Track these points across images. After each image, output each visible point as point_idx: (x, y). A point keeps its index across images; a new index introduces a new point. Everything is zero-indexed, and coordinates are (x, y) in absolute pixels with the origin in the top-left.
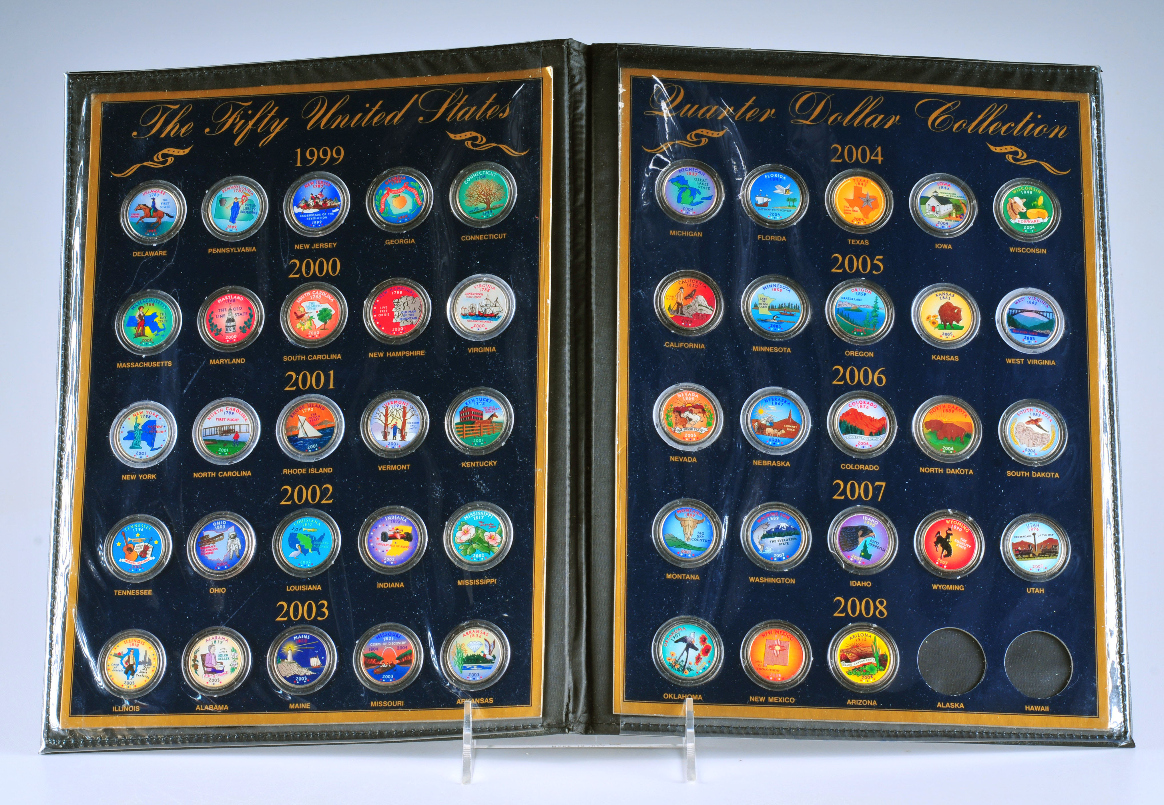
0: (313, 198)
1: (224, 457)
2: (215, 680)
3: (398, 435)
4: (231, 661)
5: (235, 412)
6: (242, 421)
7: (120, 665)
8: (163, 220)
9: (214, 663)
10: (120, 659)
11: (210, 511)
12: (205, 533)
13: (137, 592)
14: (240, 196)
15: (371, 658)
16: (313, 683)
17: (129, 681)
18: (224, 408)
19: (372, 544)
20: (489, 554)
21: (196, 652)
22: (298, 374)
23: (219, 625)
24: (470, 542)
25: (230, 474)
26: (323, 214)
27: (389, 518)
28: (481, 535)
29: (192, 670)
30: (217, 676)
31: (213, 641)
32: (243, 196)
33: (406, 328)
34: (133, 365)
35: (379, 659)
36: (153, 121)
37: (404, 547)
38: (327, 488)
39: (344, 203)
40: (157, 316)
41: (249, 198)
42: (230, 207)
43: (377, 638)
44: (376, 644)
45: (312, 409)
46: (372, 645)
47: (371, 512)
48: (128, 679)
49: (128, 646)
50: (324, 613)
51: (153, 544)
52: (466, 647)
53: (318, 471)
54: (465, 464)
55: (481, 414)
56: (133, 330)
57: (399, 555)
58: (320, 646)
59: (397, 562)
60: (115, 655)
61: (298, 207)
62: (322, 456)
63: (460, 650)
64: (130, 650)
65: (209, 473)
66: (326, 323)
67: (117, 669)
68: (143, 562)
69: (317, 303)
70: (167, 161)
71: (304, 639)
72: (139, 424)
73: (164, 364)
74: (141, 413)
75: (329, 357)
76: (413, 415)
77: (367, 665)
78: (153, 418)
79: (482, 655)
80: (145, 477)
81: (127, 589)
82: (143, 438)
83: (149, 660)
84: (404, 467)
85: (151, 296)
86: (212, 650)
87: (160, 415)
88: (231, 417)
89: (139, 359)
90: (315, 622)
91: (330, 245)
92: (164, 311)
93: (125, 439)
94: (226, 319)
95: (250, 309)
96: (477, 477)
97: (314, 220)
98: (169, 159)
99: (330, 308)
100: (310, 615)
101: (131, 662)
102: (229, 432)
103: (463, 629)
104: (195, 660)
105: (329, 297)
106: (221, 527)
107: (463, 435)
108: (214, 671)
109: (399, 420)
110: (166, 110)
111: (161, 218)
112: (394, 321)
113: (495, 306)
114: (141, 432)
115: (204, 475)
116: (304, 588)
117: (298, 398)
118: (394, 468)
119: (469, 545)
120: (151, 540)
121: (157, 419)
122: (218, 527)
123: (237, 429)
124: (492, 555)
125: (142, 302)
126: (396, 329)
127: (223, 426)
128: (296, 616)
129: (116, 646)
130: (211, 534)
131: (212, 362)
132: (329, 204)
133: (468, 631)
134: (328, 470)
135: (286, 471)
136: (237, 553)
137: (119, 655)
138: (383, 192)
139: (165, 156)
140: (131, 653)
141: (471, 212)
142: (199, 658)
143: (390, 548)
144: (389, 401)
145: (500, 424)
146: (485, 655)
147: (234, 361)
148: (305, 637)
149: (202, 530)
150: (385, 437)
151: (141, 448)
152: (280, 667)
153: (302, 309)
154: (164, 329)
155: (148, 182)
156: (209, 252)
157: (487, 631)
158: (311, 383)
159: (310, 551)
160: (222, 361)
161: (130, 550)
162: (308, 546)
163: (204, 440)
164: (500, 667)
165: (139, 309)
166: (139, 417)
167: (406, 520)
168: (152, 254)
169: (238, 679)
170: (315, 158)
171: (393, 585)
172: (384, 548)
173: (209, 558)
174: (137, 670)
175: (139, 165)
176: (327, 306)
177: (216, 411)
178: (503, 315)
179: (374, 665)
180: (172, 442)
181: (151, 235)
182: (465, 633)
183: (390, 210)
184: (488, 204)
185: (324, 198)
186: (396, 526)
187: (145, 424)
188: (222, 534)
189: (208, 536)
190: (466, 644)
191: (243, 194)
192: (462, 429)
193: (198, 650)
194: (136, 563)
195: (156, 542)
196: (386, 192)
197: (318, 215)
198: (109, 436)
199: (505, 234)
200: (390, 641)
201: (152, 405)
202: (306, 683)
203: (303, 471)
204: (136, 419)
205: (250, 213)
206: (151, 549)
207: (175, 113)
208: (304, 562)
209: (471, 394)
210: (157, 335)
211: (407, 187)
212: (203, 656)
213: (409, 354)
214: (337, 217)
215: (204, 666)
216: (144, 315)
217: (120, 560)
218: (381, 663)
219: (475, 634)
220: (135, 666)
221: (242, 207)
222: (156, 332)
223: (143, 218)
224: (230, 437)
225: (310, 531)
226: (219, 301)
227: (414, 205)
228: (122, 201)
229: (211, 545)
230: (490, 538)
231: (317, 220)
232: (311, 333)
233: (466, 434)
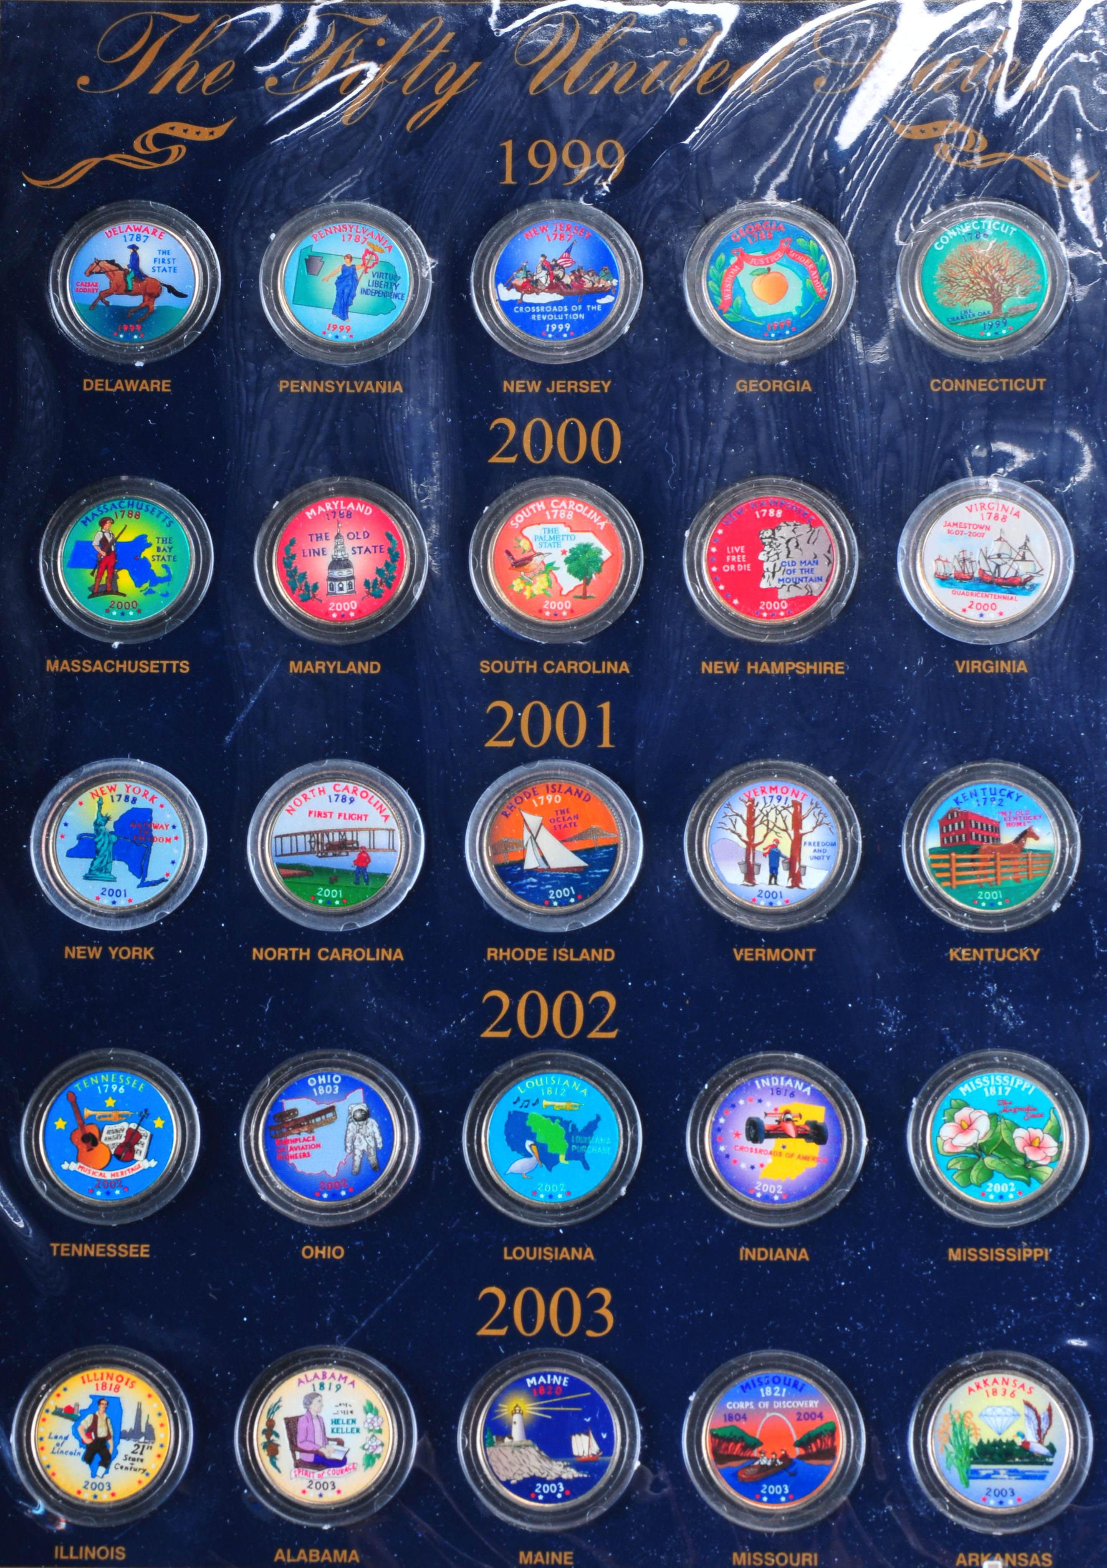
0: (549, 267)
1: (331, 910)
2: (323, 1486)
3: (783, 874)
4: (363, 1437)
5: (358, 798)
6: (375, 819)
7: (72, 1438)
8: (158, 302)
9: (319, 1441)
10: (70, 1423)
11: (300, 1049)
12: (289, 1104)
13: (112, 1250)
14: (358, 251)
15: (728, 1440)
16: (581, 1499)
17: (97, 1480)
18: (328, 786)
19: (722, 1148)
20: (1029, 1184)
21: (272, 1411)
22: (518, 709)
23: (333, 1342)
24: (979, 1151)
25: (349, 954)
26: (574, 308)
27: (765, 1082)
28: (1004, 1135)
29: (262, 1458)
30: (328, 1474)
31: (317, 1382)
32: (367, 252)
33: (796, 603)
34: (86, 667)
35: (750, 1443)
36: (131, 52)
37: (806, 1158)
38: (603, 1001)
39: (627, 282)
40: (149, 545)
41: (382, 257)
42: (334, 279)
43: (744, 1388)
44: (742, 1405)
45: (558, 798)
46: (731, 1406)
47: (719, 1067)
48: (94, 1475)
49: (91, 1389)
50: (603, 1321)
51: (151, 1127)
52: (976, 1420)
53: (577, 955)
54: (959, 954)
55: (996, 829)
56: (87, 577)
57: (793, 1177)
58: (593, 1404)
59: (788, 1196)
60: (58, 1412)
61: (509, 287)
62: (586, 919)
63: (960, 1427)
64: (97, 1400)
65: (294, 950)
66: (587, 582)
67: (64, 1448)
68: (125, 1172)
69: (563, 530)
70: (168, 154)
71: (554, 1386)
72: (108, 819)
73: (169, 667)
74: (112, 789)
75: (599, 667)
76: (819, 824)
77: (719, 1457)
78: (143, 803)
79: (1019, 1441)
80: (125, 953)
81: (84, 1242)
82: (119, 853)
83: (149, 1427)
84: (799, 955)
85: (132, 492)
86: (314, 1407)
87: (161, 798)
88: (347, 808)
89: (103, 652)
90: (579, 1343)
91: (593, 387)
92: (165, 533)
93: (71, 854)
94: (328, 560)
95: (389, 537)
96: (993, 988)
97: (551, 322)
98: (174, 149)
99: (597, 543)
100: (565, 1322)
101: (102, 1432)
102: (342, 846)
103: (969, 1374)
104: (269, 1431)
105: (594, 516)
106: (329, 1090)
107: (950, 879)
108: (321, 1462)
109: (784, 834)
110: (161, 25)
111: (154, 295)
112: (764, 584)
113: (1024, 559)
114: (114, 838)
115: (281, 953)
116: (548, 1254)
117: (520, 770)
118: (774, 955)
119: (976, 1161)
120: (144, 1117)
121: (155, 807)
122: (321, 1089)
123: (363, 839)
124: (1036, 1188)
125: (108, 507)
126: (770, 605)
127: (327, 832)
128: (529, 1324)
129: (60, 1390)
130: (303, 1106)
131: (295, 667)
132: (588, 282)
133: (980, 1380)
134: (604, 955)
135: (493, 953)
136: (373, 1159)
137: (68, 1413)
138: (727, 259)
139: (162, 140)
140: (102, 1408)
141: (953, 321)
142: (281, 1427)
143: (769, 1160)
144: (757, 785)
145: (1047, 855)
146: (1026, 1444)
147: (351, 667)
148: (557, 1380)
149: (280, 1096)
150: (750, 875)
151: (114, 880)
152: (493, 1458)
153: (523, 544)
154: (168, 579)
155: (119, 204)
156: (281, 388)
157: (1029, 1383)
158: (553, 733)
159: (562, 1158)
160: (320, 666)
161: (92, 1141)
162: (558, 1145)
163: (280, 866)
164: (1068, 1475)
165: (102, 523)
166: (107, 799)
167: (808, 1090)
168: (132, 385)
169: (381, 1484)
170: (552, 165)
171: (779, 1254)
172: (756, 1159)
173: (299, 1169)
174: (116, 1452)
175: (96, 161)
176: (588, 538)
177: (307, 791)
178: (1044, 582)
179: (737, 1458)
180: (196, 866)
181: (128, 337)
182: (971, 1383)
183: (745, 305)
184: (996, 299)
185: (575, 268)
186: (784, 1104)
187: (123, 817)
188: (332, 1109)
189: (294, 1111)
190: (976, 1413)
191: (366, 246)
192: (947, 865)
193: (276, 1407)
194: (108, 1175)
195: (159, 1123)
196: (733, 260)
197: (560, 309)
198: (28, 844)
199: (1042, 381)
200: (779, 1399)
201: (142, 770)
202: (561, 1500)
203: (540, 954)
204: (100, 805)
205: (385, 294)
206: (145, 1141)
207: (185, 36)
208: (549, 1188)
209: (968, 777)
210: (150, 592)
211: (788, 251)
212: (292, 1424)
213: (804, 668)
214: (611, 316)
215: (294, 1447)
216: (114, 540)
217: (65, 1166)
218: (755, 1453)
219: (1000, 1388)
220: (110, 1442)
221: (365, 281)
222: (146, 585)
223: (108, 293)
224: (347, 861)
225: (562, 1109)
226: (310, 514)
227: (808, 296)
228: (53, 248)
229: (304, 1135)
230: (1030, 1143)
231: (558, 322)
232: (550, 606)
233: (959, 878)
